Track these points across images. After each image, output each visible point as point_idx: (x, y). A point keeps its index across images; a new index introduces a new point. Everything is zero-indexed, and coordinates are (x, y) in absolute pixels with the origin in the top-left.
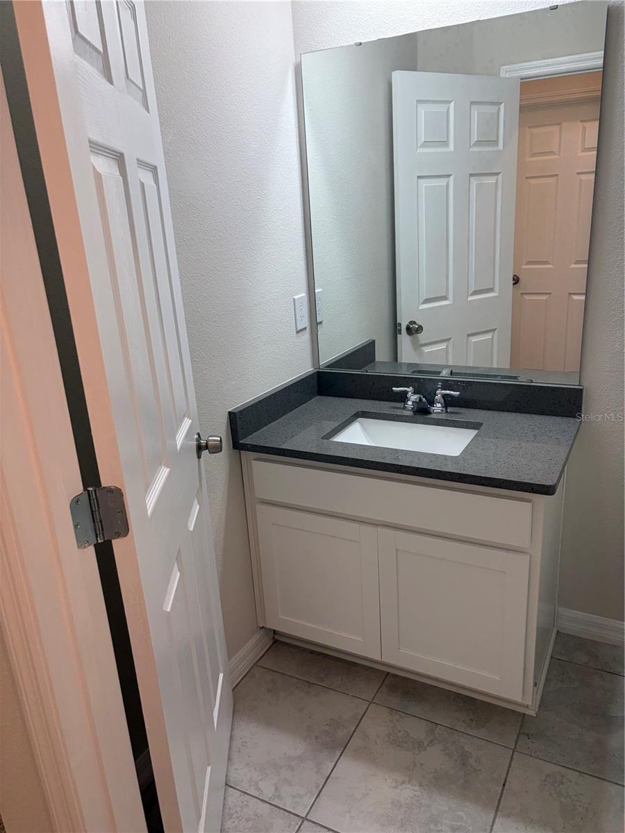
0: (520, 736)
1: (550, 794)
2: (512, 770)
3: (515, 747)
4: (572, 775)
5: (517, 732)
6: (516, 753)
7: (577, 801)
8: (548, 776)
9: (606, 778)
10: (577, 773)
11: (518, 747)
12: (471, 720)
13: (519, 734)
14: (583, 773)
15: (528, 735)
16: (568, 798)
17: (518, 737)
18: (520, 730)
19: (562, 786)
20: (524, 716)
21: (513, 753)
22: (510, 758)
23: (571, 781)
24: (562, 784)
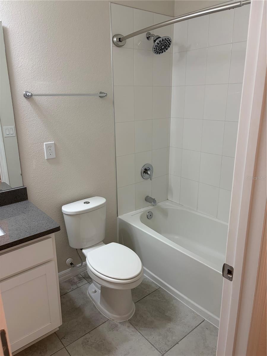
0: (61, 340)
1: (89, 348)
2: (71, 354)
3: (64, 346)
4: (88, 336)
5: (59, 340)
6: (66, 348)
7: (97, 342)
8: (82, 343)
9: (96, 327)
10: (88, 334)
11: (64, 345)
12: (40, 353)
13: (60, 340)
14: (90, 332)
15: (63, 338)
16: (94, 344)
17: (61, 342)
18: (59, 339)
19: (89, 342)
20: (56, 333)
21: (65, 348)
22: (66, 351)
23: (89, 338)
24: (88, 341)
